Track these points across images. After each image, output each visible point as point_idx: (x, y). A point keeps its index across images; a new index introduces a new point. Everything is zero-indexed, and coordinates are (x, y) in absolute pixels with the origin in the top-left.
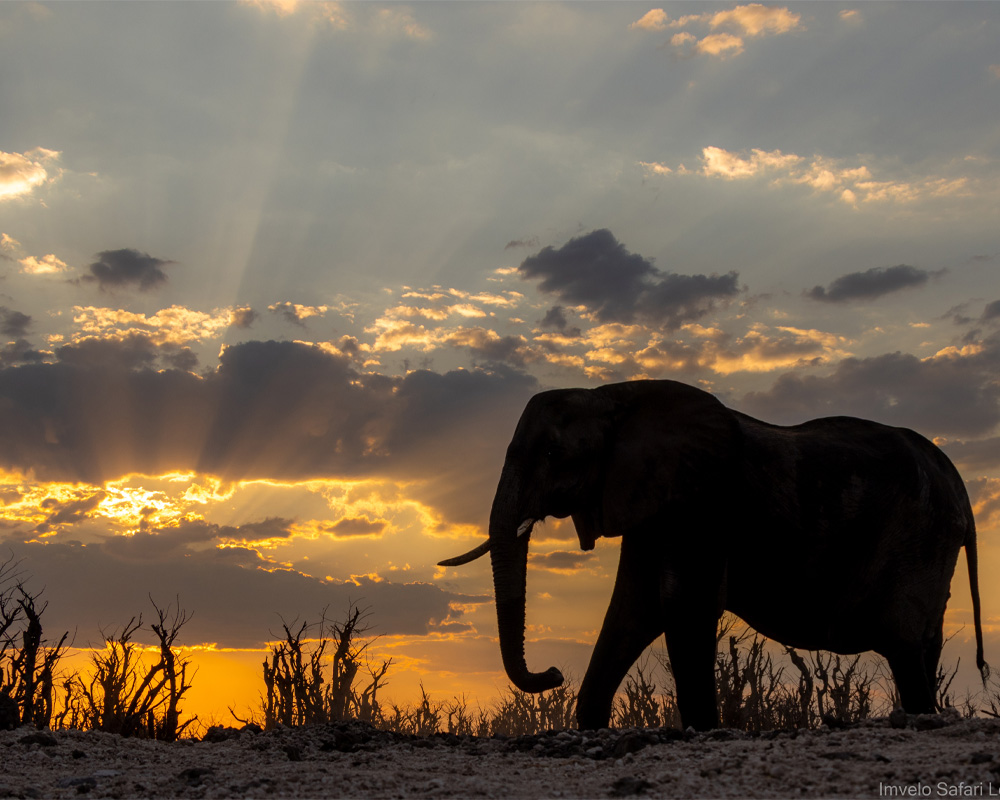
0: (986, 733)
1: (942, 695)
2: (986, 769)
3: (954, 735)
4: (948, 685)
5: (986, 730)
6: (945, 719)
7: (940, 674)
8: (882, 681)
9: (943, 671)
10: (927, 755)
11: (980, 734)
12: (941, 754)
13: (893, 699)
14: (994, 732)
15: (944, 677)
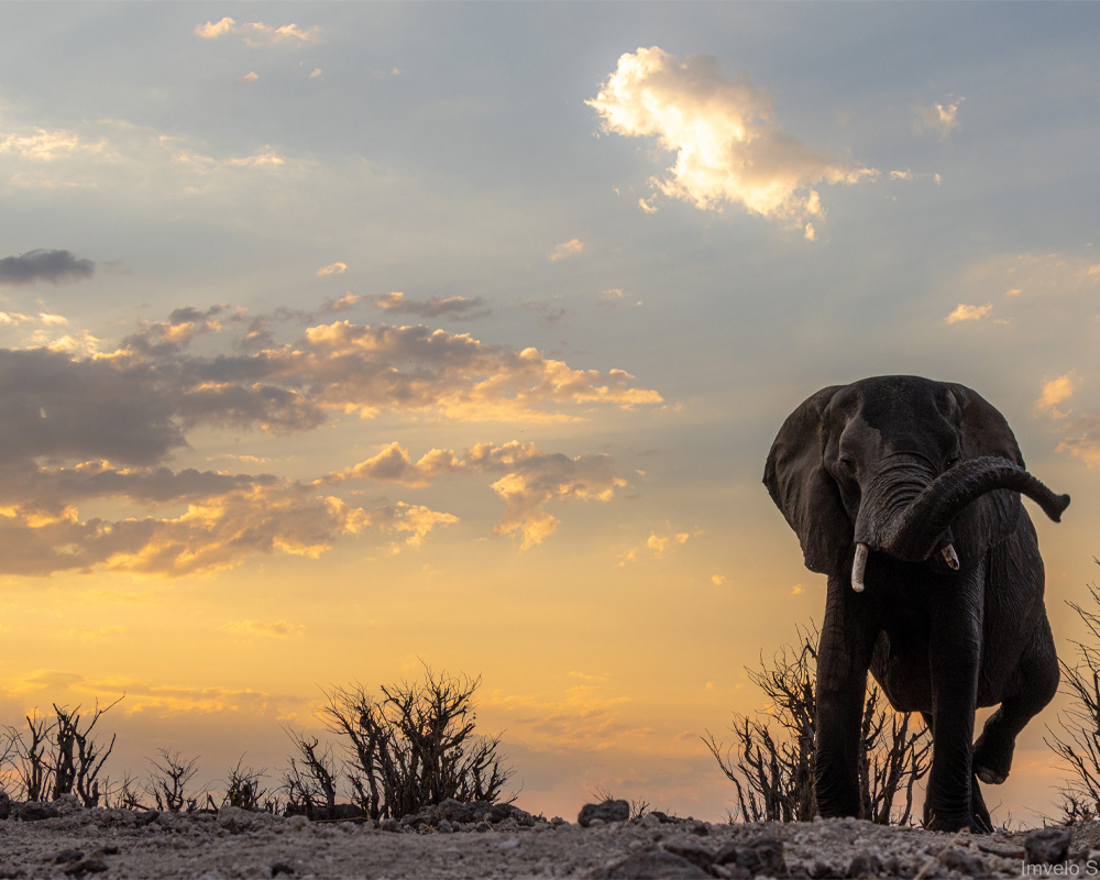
0: (100, 827)
1: (90, 781)
2: (61, 870)
3: (60, 829)
4: (98, 768)
5: (100, 822)
6: (59, 809)
7: (89, 754)
8: (18, 760)
9: (93, 751)
10: (10, 852)
11: (92, 827)
12: (27, 851)
13: (29, 783)
14: (110, 826)
15: (93, 757)
